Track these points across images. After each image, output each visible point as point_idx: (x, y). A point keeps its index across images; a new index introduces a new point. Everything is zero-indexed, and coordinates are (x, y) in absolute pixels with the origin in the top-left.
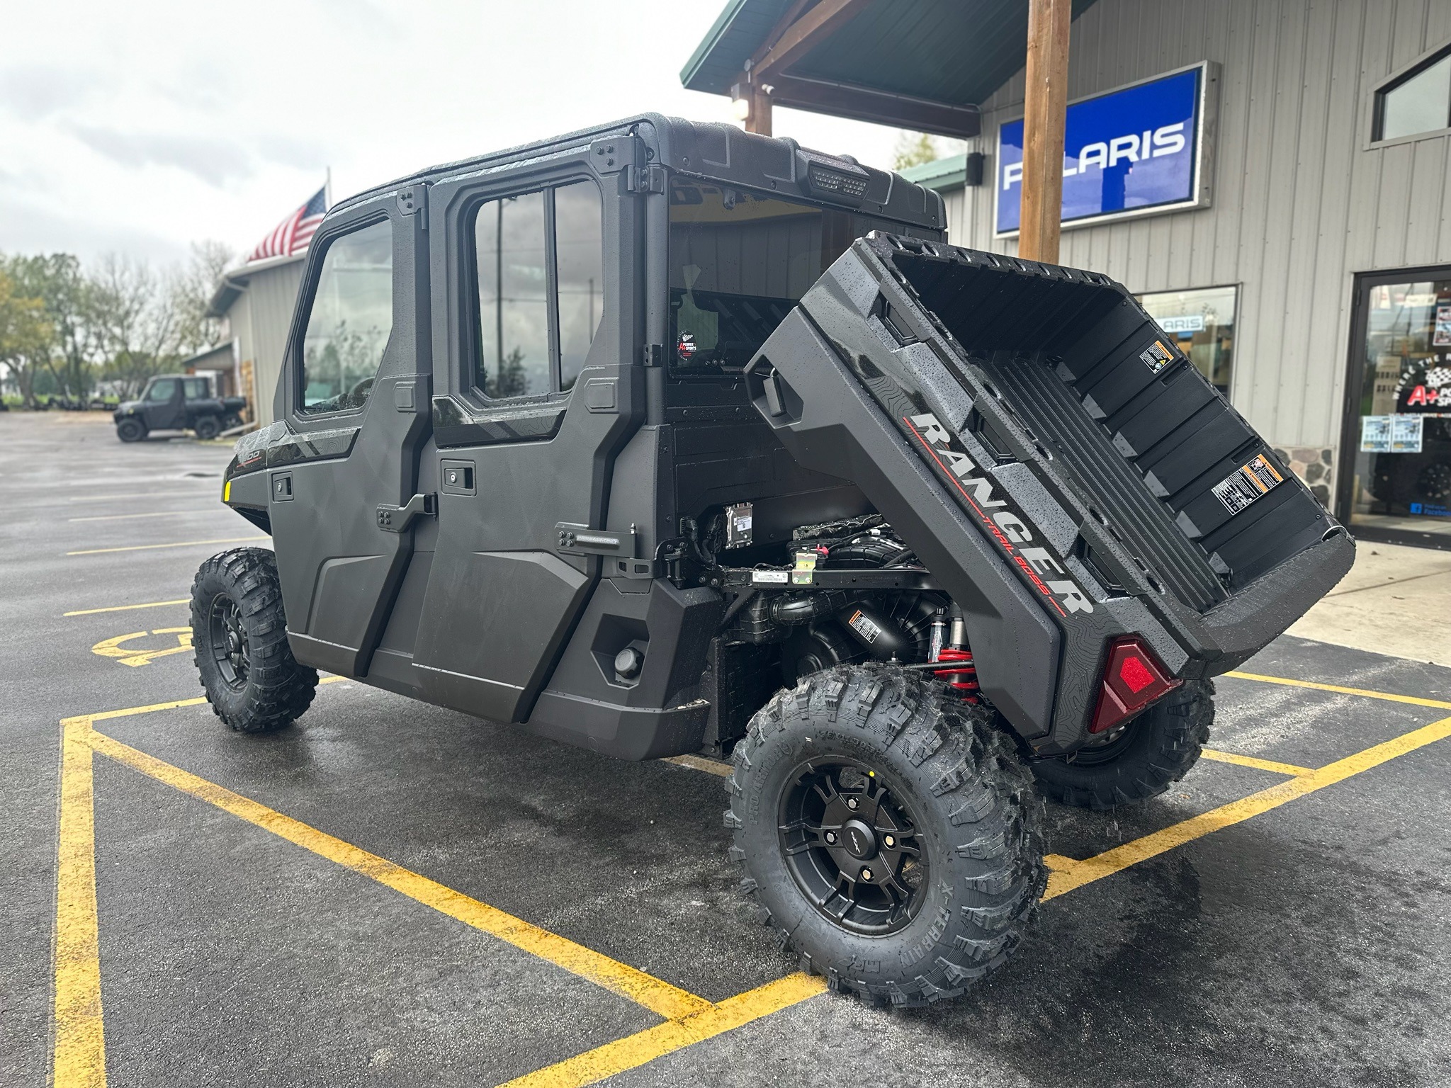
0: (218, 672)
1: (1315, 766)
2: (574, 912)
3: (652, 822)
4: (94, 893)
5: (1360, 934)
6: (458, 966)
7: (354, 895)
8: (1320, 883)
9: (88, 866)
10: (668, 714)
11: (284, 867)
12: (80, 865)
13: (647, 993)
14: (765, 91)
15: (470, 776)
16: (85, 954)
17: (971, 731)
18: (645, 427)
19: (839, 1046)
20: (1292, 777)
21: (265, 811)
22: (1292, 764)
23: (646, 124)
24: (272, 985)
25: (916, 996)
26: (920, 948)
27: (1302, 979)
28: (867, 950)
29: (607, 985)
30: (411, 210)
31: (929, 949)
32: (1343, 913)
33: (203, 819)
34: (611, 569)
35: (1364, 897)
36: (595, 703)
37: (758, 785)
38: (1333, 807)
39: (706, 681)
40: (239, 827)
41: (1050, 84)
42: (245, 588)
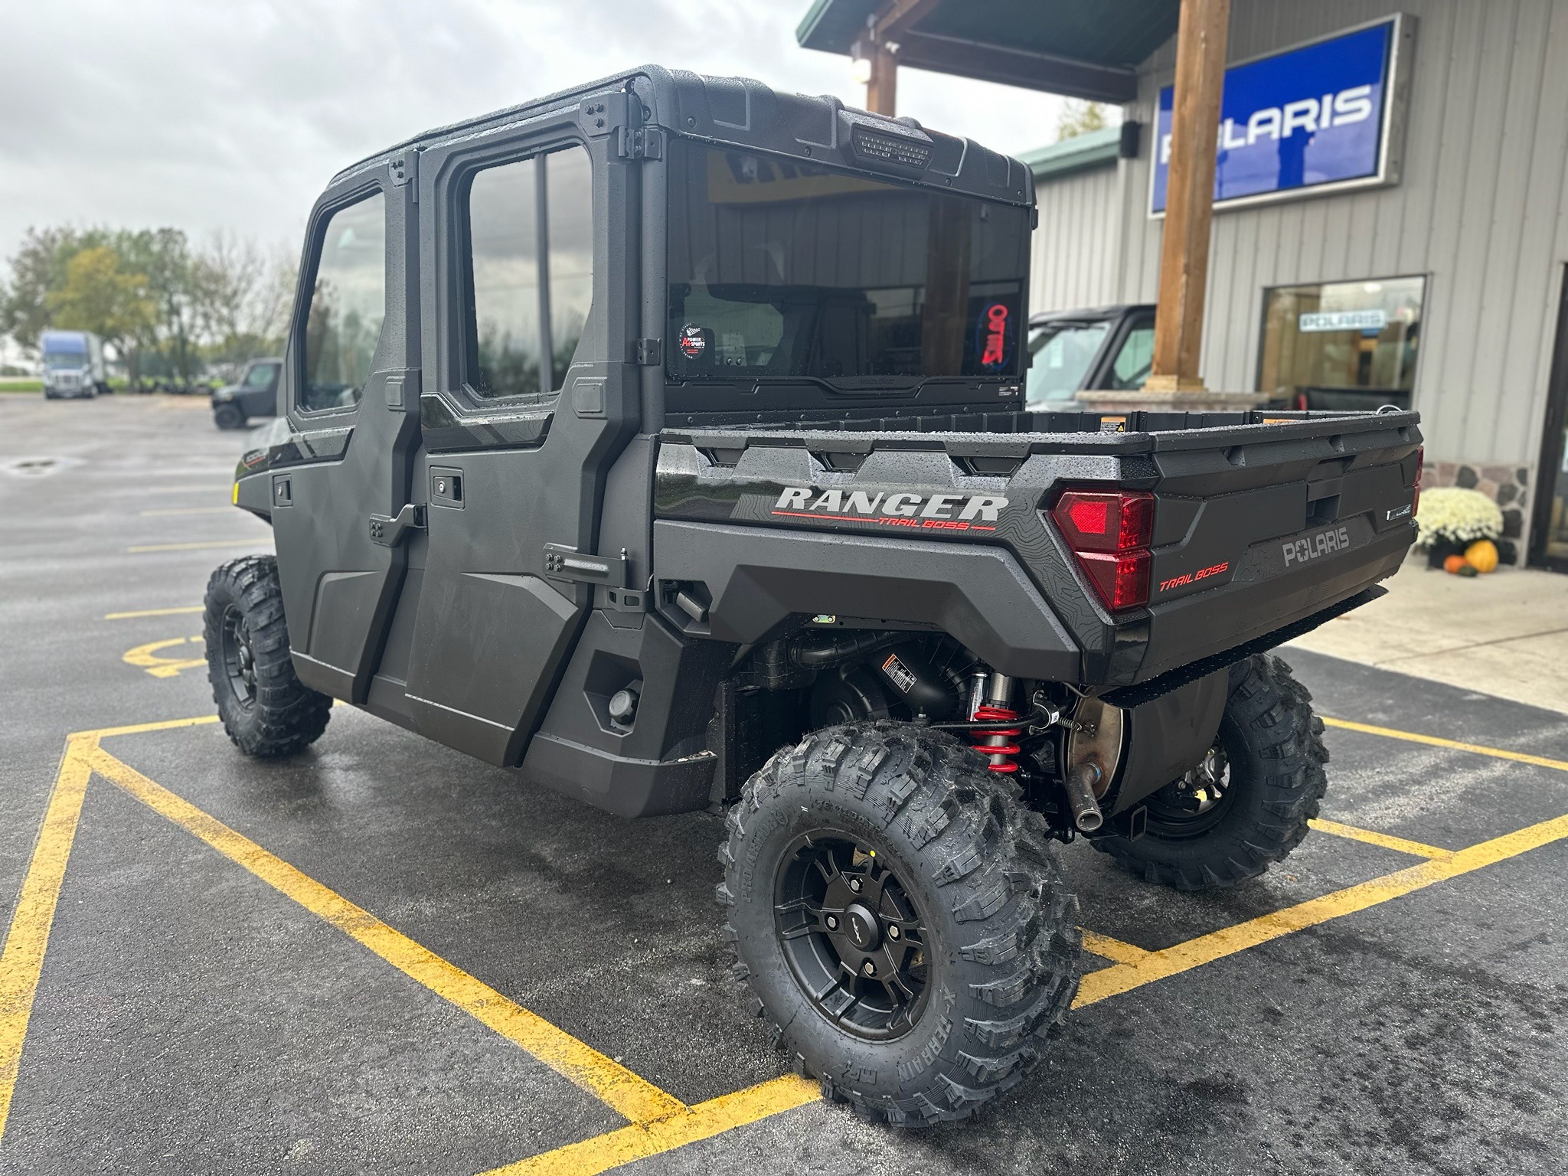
0: (230, 690)
1: (1455, 847)
2: (557, 985)
3: (669, 881)
4: (47, 935)
5: (1474, 1063)
6: (413, 1044)
7: (321, 952)
8: (1435, 995)
9: (50, 902)
10: (666, 766)
11: (255, 915)
12: (41, 901)
13: (615, 1089)
14: (889, 51)
15: (482, 817)
16: (18, 1005)
17: (988, 810)
18: (640, 436)
19: (822, 1168)
20: (1425, 860)
21: (254, 847)
22: (1428, 844)
23: (643, 78)
24: (204, 1055)
25: (914, 1115)
26: (919, 1061)
27: (1392, 1117)
28: (863, 1057)
29: (573, 1076)
30: (402, 181)
31: (929, 1064)
32: (1458, 1035)
33: (184, 854)
34: (602, 599)
35: (1488, 1015)
36: (588, 750)
37: (752, 857)
38: (1468, 899)
39: (713, 730)
40: (222, 865)
41: (1206, 40)
42: (252, 600)
